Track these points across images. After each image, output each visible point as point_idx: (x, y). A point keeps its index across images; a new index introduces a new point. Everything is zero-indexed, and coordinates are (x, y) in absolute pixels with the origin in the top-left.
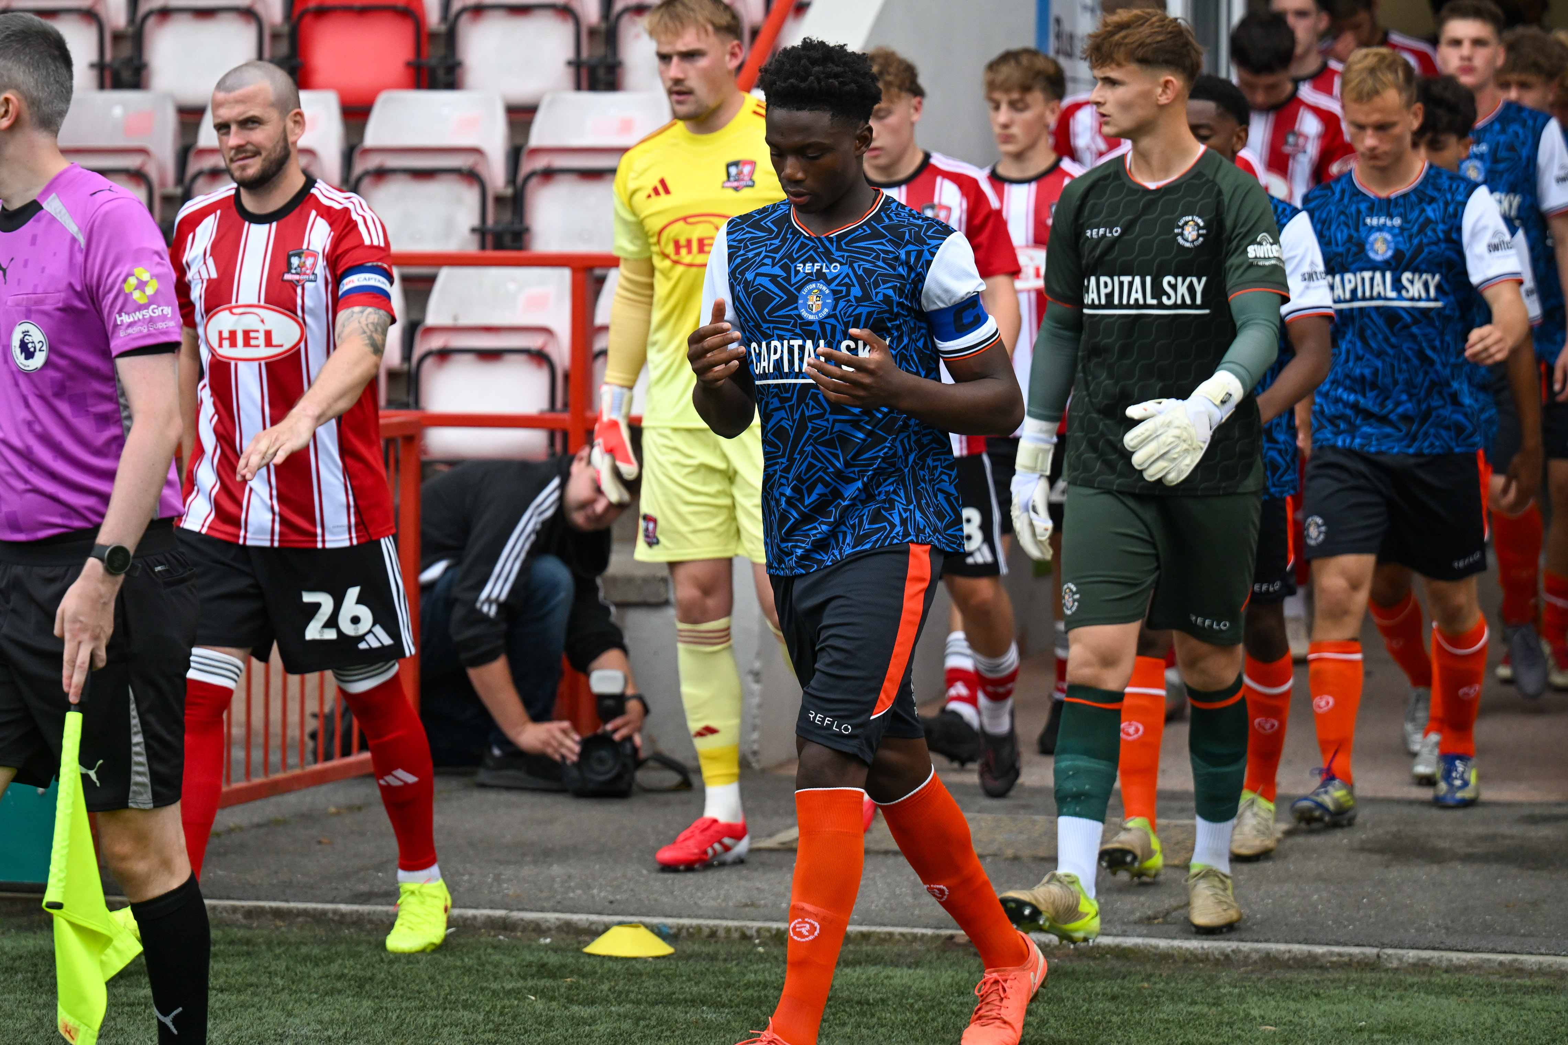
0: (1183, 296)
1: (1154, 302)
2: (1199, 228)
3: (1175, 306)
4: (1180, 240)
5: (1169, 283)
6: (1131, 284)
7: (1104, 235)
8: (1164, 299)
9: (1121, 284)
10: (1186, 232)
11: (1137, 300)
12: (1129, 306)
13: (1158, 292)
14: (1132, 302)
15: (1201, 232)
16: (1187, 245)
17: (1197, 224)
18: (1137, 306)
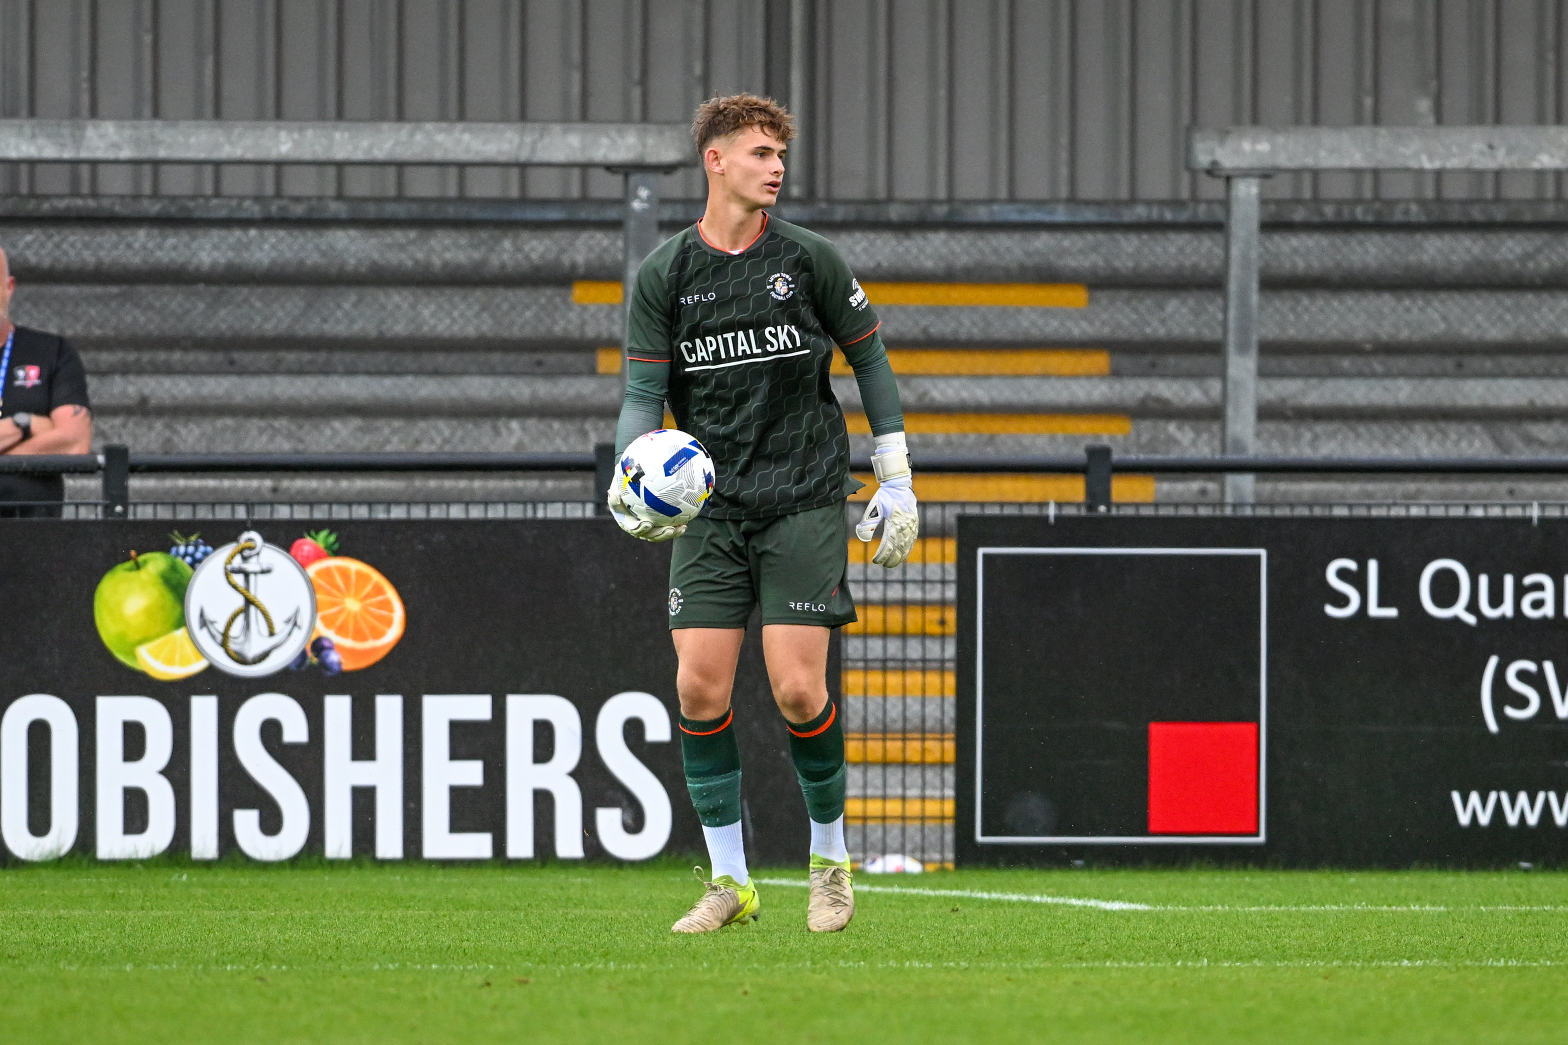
0: (785, 342)
1: (759, 351)
2: (789, 283)
3: (779, 352)
4: (773, 294)
5: (770, 332)
6: (735, 340)
7: (700, 301)
8: (768, 347)
9: (725, 341)
10: (777, 288)
11: (744, 351)
12: (737, 358)
13: (762, 342)
14: (740, 354)
15: (791, 286)
16: (781, 298)
17: (786, 280)
18: (745, 356)
